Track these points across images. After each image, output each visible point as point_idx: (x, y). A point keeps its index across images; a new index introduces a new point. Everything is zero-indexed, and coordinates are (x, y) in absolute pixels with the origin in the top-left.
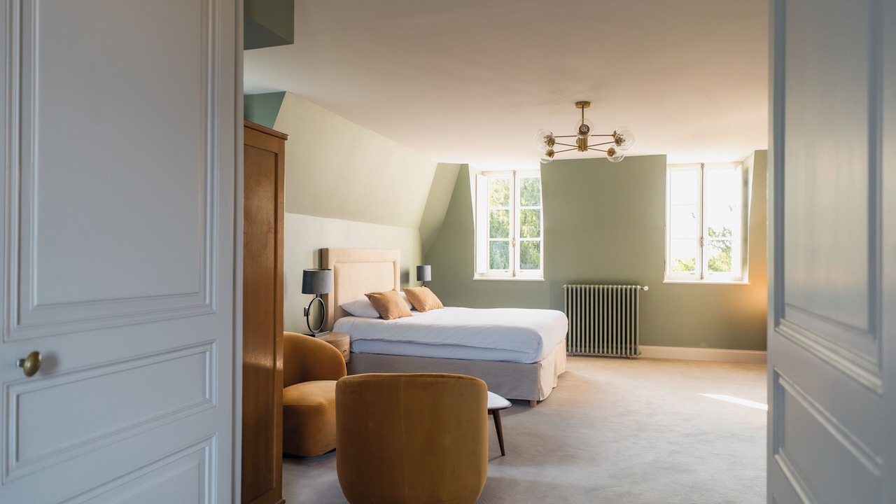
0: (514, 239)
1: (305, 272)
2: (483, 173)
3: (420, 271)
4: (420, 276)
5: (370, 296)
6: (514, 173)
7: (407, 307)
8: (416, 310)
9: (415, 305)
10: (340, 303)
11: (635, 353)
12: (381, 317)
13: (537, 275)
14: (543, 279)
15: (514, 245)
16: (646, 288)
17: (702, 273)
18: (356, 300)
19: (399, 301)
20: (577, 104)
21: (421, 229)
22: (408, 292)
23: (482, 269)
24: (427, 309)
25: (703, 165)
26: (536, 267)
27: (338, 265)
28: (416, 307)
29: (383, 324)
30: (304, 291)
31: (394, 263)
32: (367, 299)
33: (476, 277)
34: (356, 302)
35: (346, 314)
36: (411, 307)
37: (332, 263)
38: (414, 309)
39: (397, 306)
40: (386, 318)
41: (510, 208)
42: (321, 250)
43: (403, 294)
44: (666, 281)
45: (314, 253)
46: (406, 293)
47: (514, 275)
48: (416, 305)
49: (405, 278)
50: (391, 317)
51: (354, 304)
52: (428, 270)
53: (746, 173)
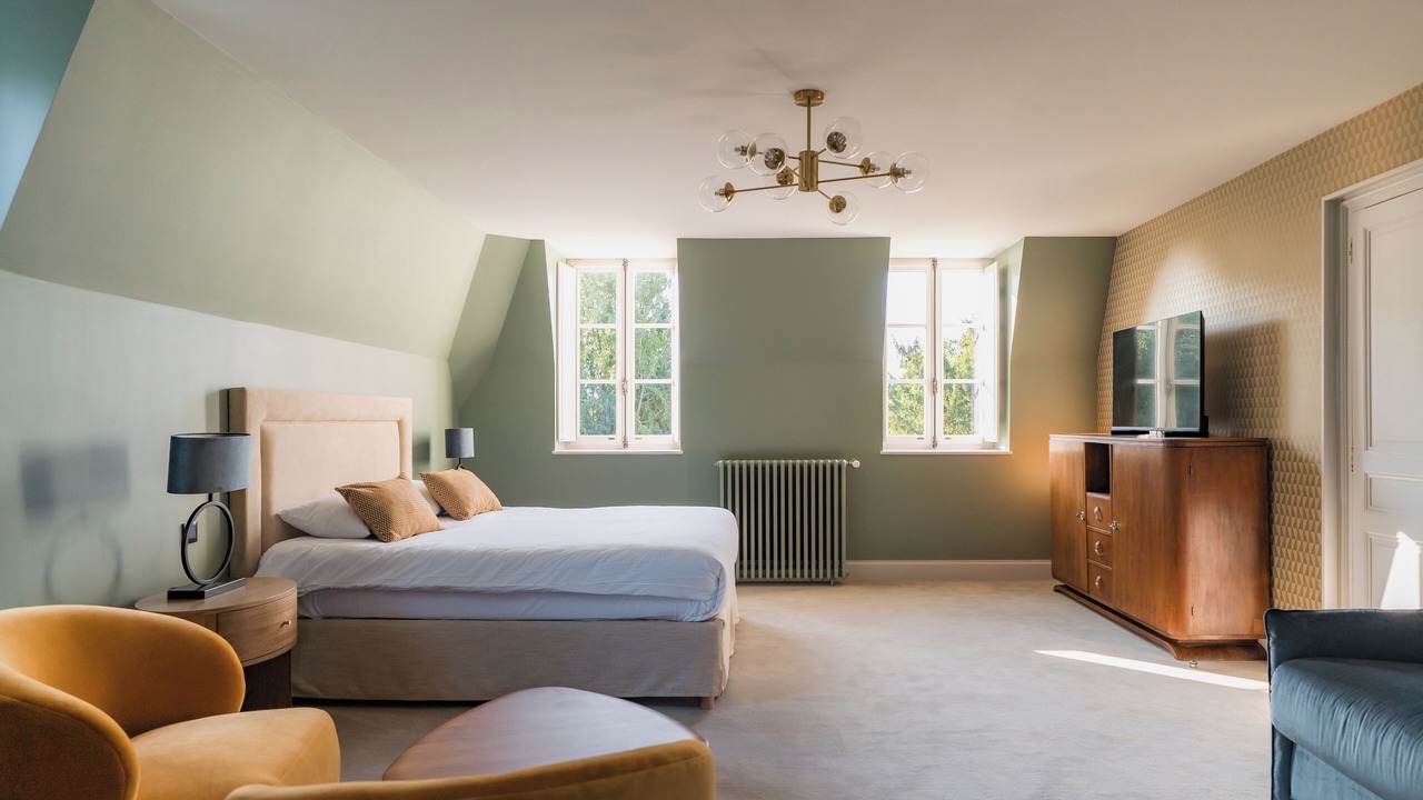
0: (625, 380)
1: (176, 442)
2: (567, 261)
3: (452, 440)
4: (452, 448)
5: (347, 493)
6: (625, 263)
7: (430, 511)
8: (448, 516)
9: (445, 507)
10: (278, 507)
11: (840, 575)
12: (372, 537)
13: (667, 442)
14: (679, 451)
15: (625, 392)
16: (856, 464)
17: (934, 438)
18: (314, 501)
19: (414, 498)
20: (798, 94)
21: (452, 360)
22: (431, 481)
23: (569, 435)
24: (471, 512)
25: (934, 261)
26: (666, 429)
27: (272, 427)
28: (449, 510)
29: (379, 552)
30: (172, 489)
31: (400, 423)
32: (340, 498)
33: (558, 449)
34: (316, 505)
35: (291, 531)
36: (438, 511)
37: (256, 419)
38: (443, 514)
39: (410, 510)
40: (387, 538)
41: (618, 325)
42: (228, 391)
43: (420, 484)
44: (885, 451)
45: (209, 398)
46: (426, 483)
47: (625, 445)
48: (449, 507)
49: (422, 452)
50: (397, 536)
51: (311, 509)
52: (468, 437)
53: (1004, 275)
